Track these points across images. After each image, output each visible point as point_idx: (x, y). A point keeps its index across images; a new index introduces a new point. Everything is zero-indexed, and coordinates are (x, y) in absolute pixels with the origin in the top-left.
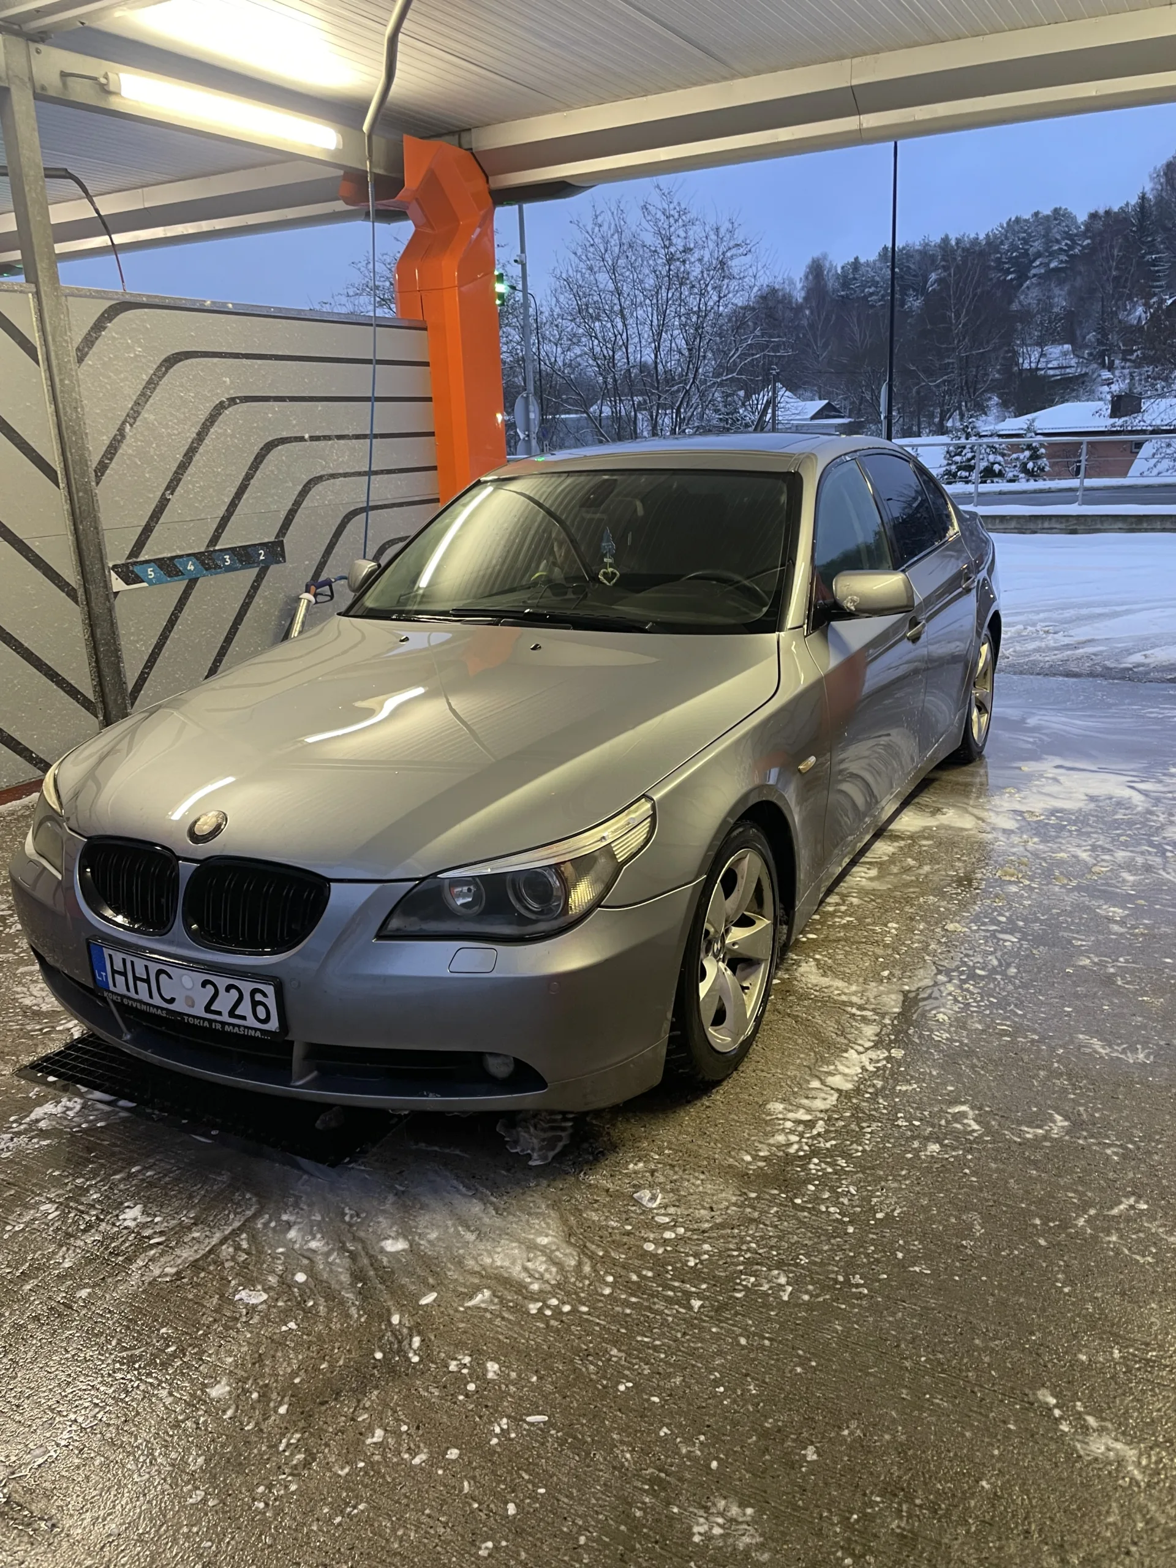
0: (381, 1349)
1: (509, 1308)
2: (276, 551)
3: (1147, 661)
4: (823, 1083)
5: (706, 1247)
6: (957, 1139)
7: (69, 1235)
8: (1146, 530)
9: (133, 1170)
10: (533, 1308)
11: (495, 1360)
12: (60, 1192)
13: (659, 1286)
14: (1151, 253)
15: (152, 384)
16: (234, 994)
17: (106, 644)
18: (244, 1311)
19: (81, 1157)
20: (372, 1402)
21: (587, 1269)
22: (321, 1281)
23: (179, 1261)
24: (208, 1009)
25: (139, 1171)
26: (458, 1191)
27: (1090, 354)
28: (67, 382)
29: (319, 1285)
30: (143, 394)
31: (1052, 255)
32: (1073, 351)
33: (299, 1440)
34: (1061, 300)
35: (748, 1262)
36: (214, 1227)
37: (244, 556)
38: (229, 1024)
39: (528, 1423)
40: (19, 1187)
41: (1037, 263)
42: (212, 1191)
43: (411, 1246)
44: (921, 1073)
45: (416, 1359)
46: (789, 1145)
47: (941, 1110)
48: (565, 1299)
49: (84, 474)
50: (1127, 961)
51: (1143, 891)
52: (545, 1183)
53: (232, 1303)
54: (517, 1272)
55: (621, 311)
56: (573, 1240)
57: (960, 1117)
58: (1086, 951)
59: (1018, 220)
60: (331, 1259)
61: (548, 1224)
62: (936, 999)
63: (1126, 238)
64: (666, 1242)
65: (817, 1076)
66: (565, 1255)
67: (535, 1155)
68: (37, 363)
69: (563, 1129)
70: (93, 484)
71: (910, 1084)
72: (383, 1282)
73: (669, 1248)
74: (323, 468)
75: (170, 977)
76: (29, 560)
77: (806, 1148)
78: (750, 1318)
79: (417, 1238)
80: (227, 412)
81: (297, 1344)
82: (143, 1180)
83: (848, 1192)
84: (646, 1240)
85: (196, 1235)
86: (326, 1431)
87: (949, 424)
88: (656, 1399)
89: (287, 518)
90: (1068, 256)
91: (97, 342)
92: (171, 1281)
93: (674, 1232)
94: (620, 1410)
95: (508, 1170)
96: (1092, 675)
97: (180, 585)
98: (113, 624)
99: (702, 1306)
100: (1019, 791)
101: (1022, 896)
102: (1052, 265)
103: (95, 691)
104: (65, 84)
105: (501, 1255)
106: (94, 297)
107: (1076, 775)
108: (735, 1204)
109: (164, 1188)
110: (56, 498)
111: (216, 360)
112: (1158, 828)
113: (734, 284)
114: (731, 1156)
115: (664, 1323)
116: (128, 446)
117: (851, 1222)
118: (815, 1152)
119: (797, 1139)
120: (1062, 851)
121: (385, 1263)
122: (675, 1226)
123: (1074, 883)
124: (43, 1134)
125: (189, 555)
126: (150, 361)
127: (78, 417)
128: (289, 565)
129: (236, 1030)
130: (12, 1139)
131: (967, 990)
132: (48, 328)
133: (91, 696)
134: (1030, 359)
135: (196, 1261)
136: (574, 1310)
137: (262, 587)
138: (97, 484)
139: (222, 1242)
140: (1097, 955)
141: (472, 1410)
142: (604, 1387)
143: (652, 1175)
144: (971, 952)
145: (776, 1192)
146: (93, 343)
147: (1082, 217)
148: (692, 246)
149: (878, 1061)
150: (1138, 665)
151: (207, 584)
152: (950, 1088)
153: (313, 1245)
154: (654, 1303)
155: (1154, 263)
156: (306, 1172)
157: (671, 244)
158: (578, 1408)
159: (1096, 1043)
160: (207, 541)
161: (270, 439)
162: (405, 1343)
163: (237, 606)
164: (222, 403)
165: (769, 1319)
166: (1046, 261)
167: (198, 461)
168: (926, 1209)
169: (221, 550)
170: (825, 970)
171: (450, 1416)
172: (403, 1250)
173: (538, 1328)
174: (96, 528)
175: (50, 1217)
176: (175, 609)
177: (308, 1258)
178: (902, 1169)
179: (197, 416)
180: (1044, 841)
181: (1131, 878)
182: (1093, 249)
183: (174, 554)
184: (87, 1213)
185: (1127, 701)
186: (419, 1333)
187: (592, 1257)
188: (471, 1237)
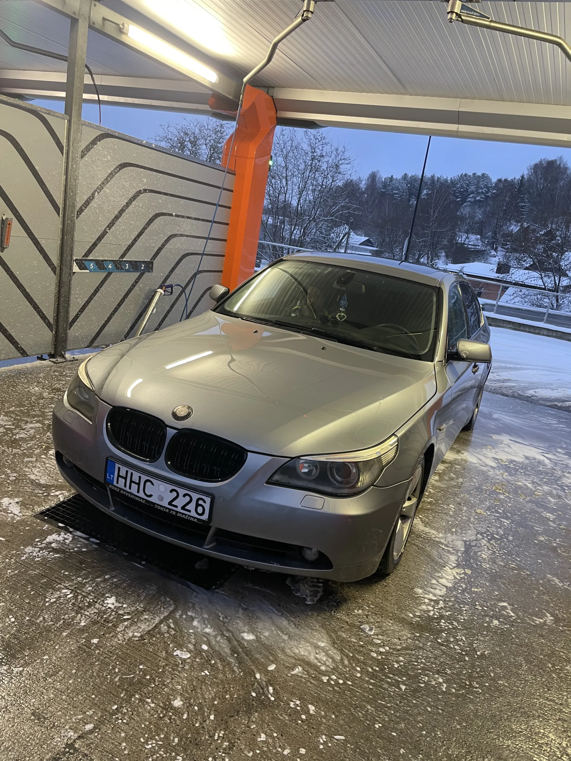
0: (254, 691)
1: (313, 678)
2: (149, 266)
3: (536, 394)
4: (438, 582)
5: (401, 658)
6: (505, 619)
7: (81, 608)
8: (522, 331)
9: (106, 577)
10: (325, 679)
11: (312, 704)
12: (71, 584)
13: (383, 675)
14: (522, 202)
15: (111, 175)
16: (188, 499)
17: (64, 297)
18: (180, 662)
19: (77, 566)
20: (256, 718)
21: (346, 662)
22: (215, 650)
23: (141, 630)
24: (170, 503)
25: (109, 578)
26: (273, 612)
27: (488, 242)
28: (74, 166)
29: (214, 652)
30: (106, 179)
31: (478, 194)
32: (481, 239)
33: (224, 735)
34: (479, 215)
35: (422, 669)
36: (154, 614)
37: (135, 265)
38: (180, 513)
39: (336, 739)
40: (49, 578)
41: (471, 196)
42: (149, 594)
43: (257, 638)
44: (481, 583)
45: (273, 699)
46: (429, 611)
47: (495, 604)
48: (339, 677)
49: (72, 212)
50: (560, 541)
51: (560, 507)
52: (316, 614)
53: (173, 656)
54: (312, 658)
55: (286, 177)
56: (336, 646)
57: (504, 608)
58: (541, 533)
59: (466, 175)
60: (218, 639)
61: (322, 636)
62: (479, 547)
63: (512, 194)
64: (381, 653)
65: (434, 578)
66: (334, 653)
67: (308, 599)
68: (62, 153)
69: (319, 587)
70: (75, 218)
71: (478, 588)
72: (247, 655)
73: (383, 657)
74: (178, 231)
75: (153, 484)
76: (38, 249)
77: (437, 614)
78: (430, 698)
79: (258, 634)
80: (142, 195)
81: (211, 683)
82: (112, 583)
83: (462, 639)
84: (372, 651)
85: (147, 617)
86: (237, 732)
87: (422, 260)
88: (394, 734)
89: (157, 251)
90: (485, 196)
91: (92, 150)
92: (139, 640)
93: (384, 648)
94: (378, 737)
95: (296, 605)
96: (513, 396)
97: (104, 275)
98: (70, 288)
99: (406, 689)
100: (494, 448)
101: (506, 501)
102: (477, 198)
103: (54, 319)
104: (103, 24)
105: (303, 649)
106: (95, 128)
107: (517, 445)
108: (410, 638)
109: (124, 589)
110: (57, 221)
111: (142, 170)
112: (559, 477)
113: (340, 176)
114: (402, 613)
115: (389, 696)
116: (94, 202)
117: (466, 654)
118: (442, 617)
119: (432, 609)
120: (519, 481)
121: (246, 646)
122: (383, 645)
123: (528, 499)
124: (55, 551)
125: (110, 261)
126: (113, 164)
127: (75, 184)
128: (154, 274)
129: (184, 516)
130: (39, 551)
131: (492, 544)
132: (71, 139)
133: (51, 321)
134: (462, 238)
135: (149, 631)
136: (345, 683)
137: (139, 282)
138: (77, 218)
139: (161, 622)
140: (546, 536)
141: (306, 729)
142: (368, 725)
143: (367, 618)
144: (490, 525)
145: (428, 634)
146: (89, 150)
147: (494, 180)
148: (324, 154)
149: (460, 574)
150: (533, 396)
151: (116, 276)
152: (497, 593)
153: (207, 630)
154: (383, 685)
155: (522, 207)
156: (194, 591)
157: (315, 152)
158: (358, 734)
159: (557, 581)
160: (120, 255)
161: (158, 212)
162: (265, 689)
163: (127, 289)
164: (140, 191)
165: (439, 700)
166: (475, 196)
167: (124, 216)
168: (499, 653)
169: (125, 261)
170: (426, 524)
171: (296, 731)
172: (253, 640)
173: (329, 690)
174: (72, 239)
175: (68, 597)
176: (99, 286)
177: (206, 638)
178: (484, 631)
179: (128, 194)
180: (510, 475)
181: (553, 500)
182: (496, 196)
183: (104, 259)
184: (88, 597)
185: (532, 412)
186: (271, 685)
187: (348, 656)
188: (286, 637)
